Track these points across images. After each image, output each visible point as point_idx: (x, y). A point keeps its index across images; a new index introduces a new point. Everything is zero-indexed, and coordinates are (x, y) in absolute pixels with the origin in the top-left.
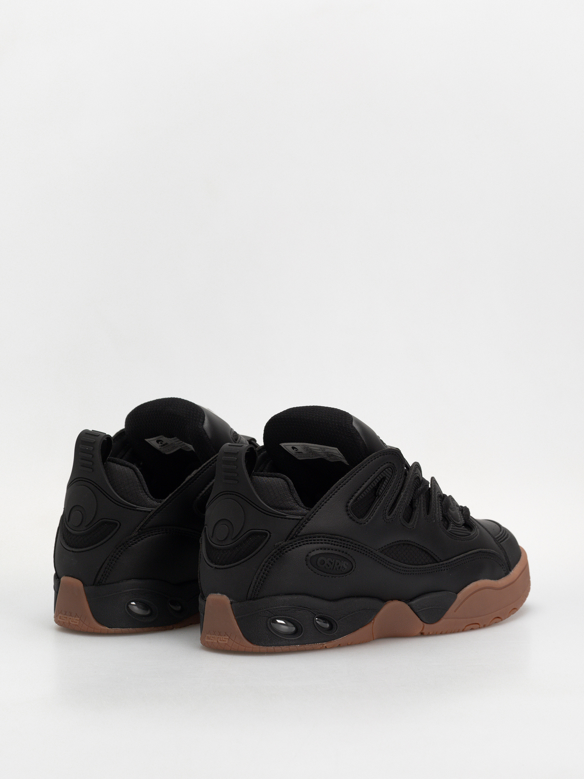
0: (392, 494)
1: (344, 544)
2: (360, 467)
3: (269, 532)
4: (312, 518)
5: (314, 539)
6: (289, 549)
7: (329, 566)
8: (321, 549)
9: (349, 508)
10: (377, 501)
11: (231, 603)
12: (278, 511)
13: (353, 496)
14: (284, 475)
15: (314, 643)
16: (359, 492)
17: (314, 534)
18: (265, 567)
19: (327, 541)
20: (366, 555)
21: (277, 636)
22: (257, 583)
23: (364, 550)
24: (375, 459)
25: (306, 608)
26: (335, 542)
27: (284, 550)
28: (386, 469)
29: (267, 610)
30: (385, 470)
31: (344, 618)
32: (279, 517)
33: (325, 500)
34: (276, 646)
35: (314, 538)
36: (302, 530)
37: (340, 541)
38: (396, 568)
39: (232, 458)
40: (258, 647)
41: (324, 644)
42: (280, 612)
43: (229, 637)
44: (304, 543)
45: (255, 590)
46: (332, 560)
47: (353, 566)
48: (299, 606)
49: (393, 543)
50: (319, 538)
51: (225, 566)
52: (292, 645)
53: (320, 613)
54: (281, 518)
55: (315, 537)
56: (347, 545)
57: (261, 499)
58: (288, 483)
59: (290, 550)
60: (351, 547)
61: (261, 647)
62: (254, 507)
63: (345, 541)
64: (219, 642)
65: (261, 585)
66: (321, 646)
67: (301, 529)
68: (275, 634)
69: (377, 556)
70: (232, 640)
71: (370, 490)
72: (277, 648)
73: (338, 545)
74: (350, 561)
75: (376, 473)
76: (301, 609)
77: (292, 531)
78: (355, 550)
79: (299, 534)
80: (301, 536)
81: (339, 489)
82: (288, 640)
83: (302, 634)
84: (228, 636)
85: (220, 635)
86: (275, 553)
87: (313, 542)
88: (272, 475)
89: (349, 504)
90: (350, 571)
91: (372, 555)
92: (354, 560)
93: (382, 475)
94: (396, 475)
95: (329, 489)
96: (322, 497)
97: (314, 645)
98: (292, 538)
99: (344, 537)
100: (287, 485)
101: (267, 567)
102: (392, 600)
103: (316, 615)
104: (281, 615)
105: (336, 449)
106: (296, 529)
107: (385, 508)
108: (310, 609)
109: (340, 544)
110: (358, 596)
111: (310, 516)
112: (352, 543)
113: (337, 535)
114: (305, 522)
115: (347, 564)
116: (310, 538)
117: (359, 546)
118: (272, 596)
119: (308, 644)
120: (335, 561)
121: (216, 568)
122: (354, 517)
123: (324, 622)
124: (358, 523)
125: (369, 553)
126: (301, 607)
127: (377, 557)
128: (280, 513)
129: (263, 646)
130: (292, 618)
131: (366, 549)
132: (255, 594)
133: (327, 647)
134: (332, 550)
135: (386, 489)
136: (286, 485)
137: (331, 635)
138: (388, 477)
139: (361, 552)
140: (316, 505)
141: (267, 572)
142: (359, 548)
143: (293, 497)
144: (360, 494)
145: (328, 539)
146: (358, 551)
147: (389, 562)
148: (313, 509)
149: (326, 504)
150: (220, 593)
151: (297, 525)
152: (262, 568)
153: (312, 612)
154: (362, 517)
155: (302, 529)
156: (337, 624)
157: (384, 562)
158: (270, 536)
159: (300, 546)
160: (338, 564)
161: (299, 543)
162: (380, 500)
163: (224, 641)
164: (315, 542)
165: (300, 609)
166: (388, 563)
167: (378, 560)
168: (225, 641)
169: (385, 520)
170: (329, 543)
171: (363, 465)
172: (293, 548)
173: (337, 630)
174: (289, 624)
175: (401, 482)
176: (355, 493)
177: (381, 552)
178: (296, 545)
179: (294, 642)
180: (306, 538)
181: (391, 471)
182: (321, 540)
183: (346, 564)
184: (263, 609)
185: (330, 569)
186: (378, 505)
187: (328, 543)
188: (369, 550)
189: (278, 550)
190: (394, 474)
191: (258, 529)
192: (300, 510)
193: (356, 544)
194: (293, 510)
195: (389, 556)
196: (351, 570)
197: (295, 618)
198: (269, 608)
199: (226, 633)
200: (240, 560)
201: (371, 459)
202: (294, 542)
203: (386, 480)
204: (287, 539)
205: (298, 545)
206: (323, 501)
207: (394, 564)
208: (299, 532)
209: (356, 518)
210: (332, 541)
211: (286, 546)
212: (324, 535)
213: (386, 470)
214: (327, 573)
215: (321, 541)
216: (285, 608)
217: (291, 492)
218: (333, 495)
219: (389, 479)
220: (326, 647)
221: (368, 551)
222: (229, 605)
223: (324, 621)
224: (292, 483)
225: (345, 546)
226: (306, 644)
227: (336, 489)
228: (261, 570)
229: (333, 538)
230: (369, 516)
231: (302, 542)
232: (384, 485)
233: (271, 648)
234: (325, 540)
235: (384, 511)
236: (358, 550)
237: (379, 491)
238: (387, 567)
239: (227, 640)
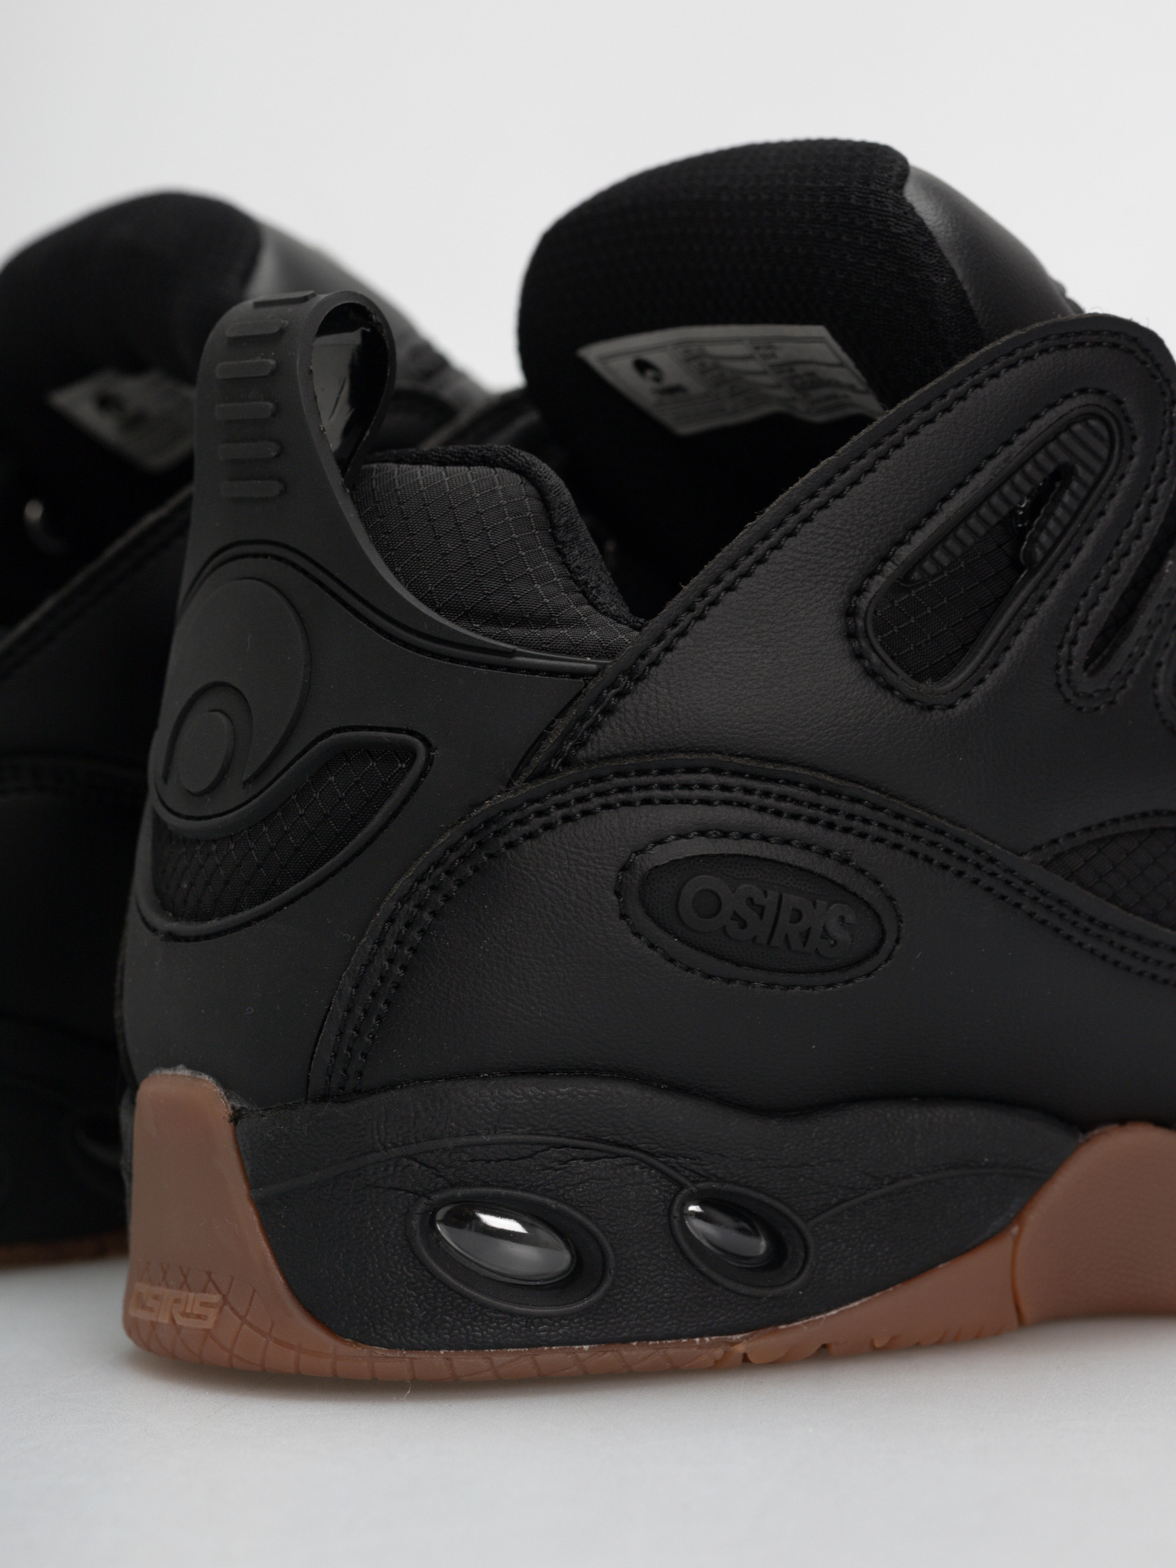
0: (1109, 558)
1: (833, 811)
2: (926, 407)
3: (424, 739)
4: (654, 668)
5: (664, 779)
6: (526, 829)
7: (744, 925)
8: (703, 833)
9: (860, 623)
10: (1023, 594)
11: (236, 1117)
12: (475, 630)
13: (885, 559)
14: (523, 453)
15: (677, 1337)
16: (919, 539)
17: (662, 751)
18: (399, 925)
19: (738, 795)
20: (960, 874)
21: (464, 1297)
22: (359, 1012)
23: (948, 851)
24: (1014, 365)
25: (630, 1147)
26: (782, 797)
27: (497, 833)
28: (1073, 422)
29: (409, 1157)
30: (1067, 428)
31: (845, 1205)
32: (477, 664)
33: (729, 577)
34: (459, 1348)
35: (662, 772)
36: (600, 733)
37: (811, 796)
38: (1134, 954)
39: (256, 360)
40: (363, 1351)
41: (733, 1344)
42: (479, 1164)
43: (224, 1298)
44: (611, 799)
45: (349, 1049)
46: (765, 893)
47: (883, 933)
48: (589, 1138)
49: (1116, 821)
50: (692, 778)
51: (214, 924)
52: (550, 1345)
53: (708, 1179)
54: (491, 666)
55: (670, 771)
56: (851, 817)
57: (395, 573)
58: (542, 493)
59: (529, 836)
60: (873, 829)
61: (380, 1351)
62: (357, 614)
63: (840, 797)
64: (181, 1321)
65: (379, 1018)
66: (719, 1353)
67: (595, 727)
68: (456, 1283)
69: (1021, 884)
70: (236, 1313)
71: (981, 531)
72: (467, 1361)
73: (795, 817)
74: (868, 905)
75: (1017, 443)
76: (599, 1150)
77: (543, 736)
78: (897, 846)
79: (582, 754)
80: (590, 762)
81: (807, 520)
82: (529, 1318)
83: (606, 1285)
84: (220, 1292)
85: (185, 1284)
86: (451, 851)
87: (657, 793)
88: (466, 453)
89: (863, 603)
90: (867, 957)
91: (993, 874)
92: (891, 899)
93: (1051, 457)
94: (1136, 460)
95: (753, 519)
96: (712, 558)
97: (673, 1349)
98: (543, 773)
99: (833, 776)
100: (537, 504)
101: (408, 925)
102: (1123, 1120)
103: (682, 1187)
104: (486, 1184)
105: (820, 331)
106: (561, 725)
107: (1069, 635)
108: (652, 1155)
109: (811, 812)
110: (930, 1097)
111: (643, 656)
112: (875, 807)
113: (795, 765)
114: (613, 686)
115: (850, 918)
116: (639, 773)
117: (919, 824)
118: (435, 1079)
119: (639, 1340)
120: (781, 897)
121: (171, 936)
122: (888, 673)
123: (741, 1230)
124: (910, 701)
125: (978, 866)
126: (597, 1140)
127: (1021, 891)
128: (486, 640)
129: (392, 1346)
130: (548, 1201)
131: (960, 841)
132: (345, 1071)
133: (750, 1357)
134: (765, 838)
135: (1072, 529)
136: (531, 505)
137: (770, 1293)
138: (1086, 467)
139: (929, 860)
140: (678, 598)
141: (411, 949)
142: (916, 838)
143: (568, 566)
144: (927, 552)
145: (742, 781)
146: (914, 854)
147: (1091, 920)
148: (656, 623)
149: (732, 596)
150: (189, 1066)
151: (570, 704)
152: (384, 932)
153: (658, 1170)
154: (939, 673)
155: (599, 726)
156: (804, 1239)
157: (1062, 915)
158: (429, 761)
159: (586, 813)
160: (797, 916)
161: (580, 800)
162: (1036, 588)
163: (198, 1317)
164: (669, 794)
165: (595, 1154)
166: (1086, 924)
167: (1027, 906)
168: (205, 1318)
169: (1069, 695)
170: (747, 805)
171: (944, 396)
172: (548, 827)
173: (808, 1267)
174: (544, 1234)
175: (1160, 502)
176: (900, 543)
177: (1046, 865)
178: (565, 811)
179: (562, 1326)
180: (618, 774)
181: (1105, 434)
182: (704, 786)
183: (842, 918)
184: (386, 1148)
185: (754, 939)
186: (1031, 615)
187: (741, 804)
188: (978, 851)
189: (470, 834)
190: (1121, 454)
191: (371, 729)
192: (594, 627)
193: (900, 816)
194: (556, 627)
195: (1090, 889)
196: (877, 950)
197: (565, 1202)
198: (417, 1142)
199: (209, 1274)
200: (281, 889)
201: (991, 363)
202: (555, 793)
203: (1075, 485)
204: (516, 774)
205: (574, 810)
206: (717, 581)
207: (1122, 933)
208: (582, 744)
209: (900, 678)
210: (766, 794)
211: (507, 811)
212: (720, 757)
213: (1077, 428)
214: (738, 965)
215: (704, 793)
216: (510, 1143)
217: (555, 539)
218: (773, 548)
219: (1090, 479)
220: (745, 1359)
221: (972, 858)
222: (225, 1130)
223: (744, 1225)
224: (567, 495)
225: (839, 820)
226: (626, 1341)
227: (792, 520)
228: (380, 942)
229: (769, 780)
230: (975, 671)
231: (598, 794)
232: (1065, 507)
233: (436, 1361)
234: (724, 788)
235: (1060, 647)
236: (908, 844)
237: (1034, 540)
238: (1080, 944)
239: (212, 1314)
